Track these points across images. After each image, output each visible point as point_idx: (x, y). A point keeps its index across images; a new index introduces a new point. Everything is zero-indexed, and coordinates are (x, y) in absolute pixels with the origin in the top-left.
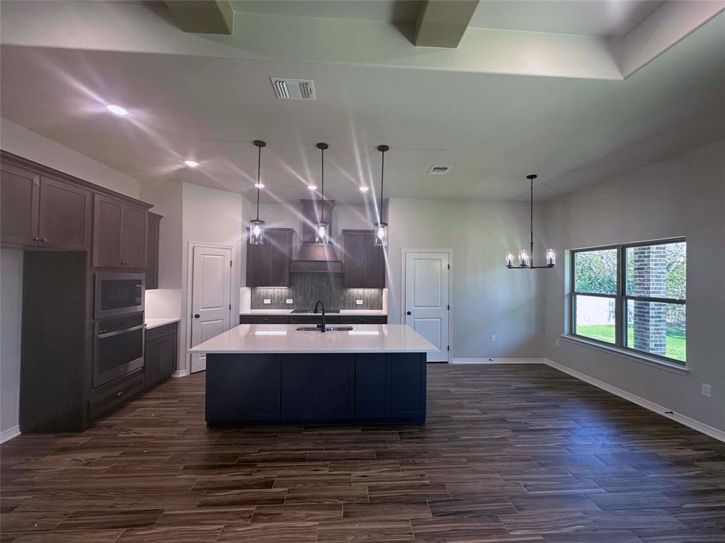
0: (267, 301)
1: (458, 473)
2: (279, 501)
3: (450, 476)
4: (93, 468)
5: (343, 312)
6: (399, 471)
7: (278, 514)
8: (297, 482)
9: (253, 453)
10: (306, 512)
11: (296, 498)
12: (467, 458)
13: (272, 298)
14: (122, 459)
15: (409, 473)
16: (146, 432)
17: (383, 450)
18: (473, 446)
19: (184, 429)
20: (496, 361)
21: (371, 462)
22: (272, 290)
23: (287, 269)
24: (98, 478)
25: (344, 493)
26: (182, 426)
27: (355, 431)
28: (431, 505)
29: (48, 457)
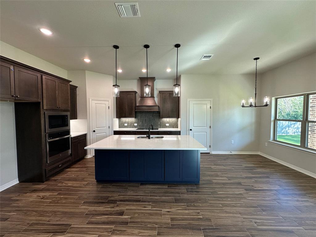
0: (126, 125)
1: (217, 213)
2: (125, 223)
3: (213, 214)
4: (45, 200)
5: (160, 129)
6: (186, 210)
7: (125, 231)
8: (135, 213)
9: (116, 196)
10: (139, 231)
11: (134, 222)
12: (222, 204)
13: (128, 123)
14: (58, 196)
15: (192, 211)
16: (70, 184)
17: (178, 197)
18: (224, 198)
19: (86, 183)
20: (233, 153)
21: (172, 204)
22: (128, 120)
23: (134, 110)
24: (46, 206)
25: (158, 221)
26: (86, 181)
27: (164, 187)
28: (204, 231)
29: (27, 194)
